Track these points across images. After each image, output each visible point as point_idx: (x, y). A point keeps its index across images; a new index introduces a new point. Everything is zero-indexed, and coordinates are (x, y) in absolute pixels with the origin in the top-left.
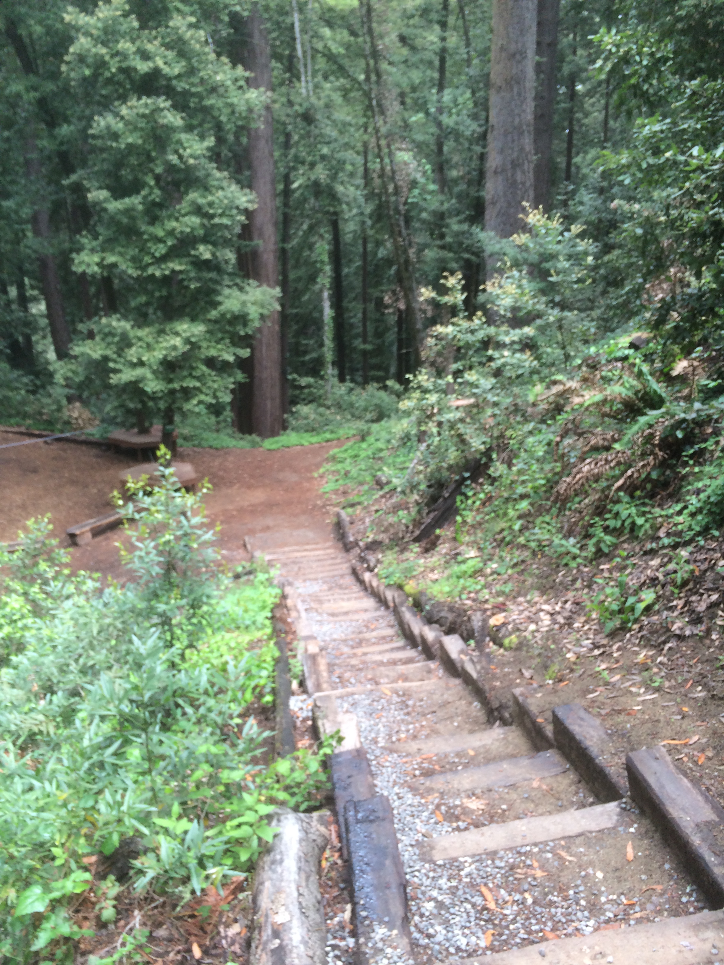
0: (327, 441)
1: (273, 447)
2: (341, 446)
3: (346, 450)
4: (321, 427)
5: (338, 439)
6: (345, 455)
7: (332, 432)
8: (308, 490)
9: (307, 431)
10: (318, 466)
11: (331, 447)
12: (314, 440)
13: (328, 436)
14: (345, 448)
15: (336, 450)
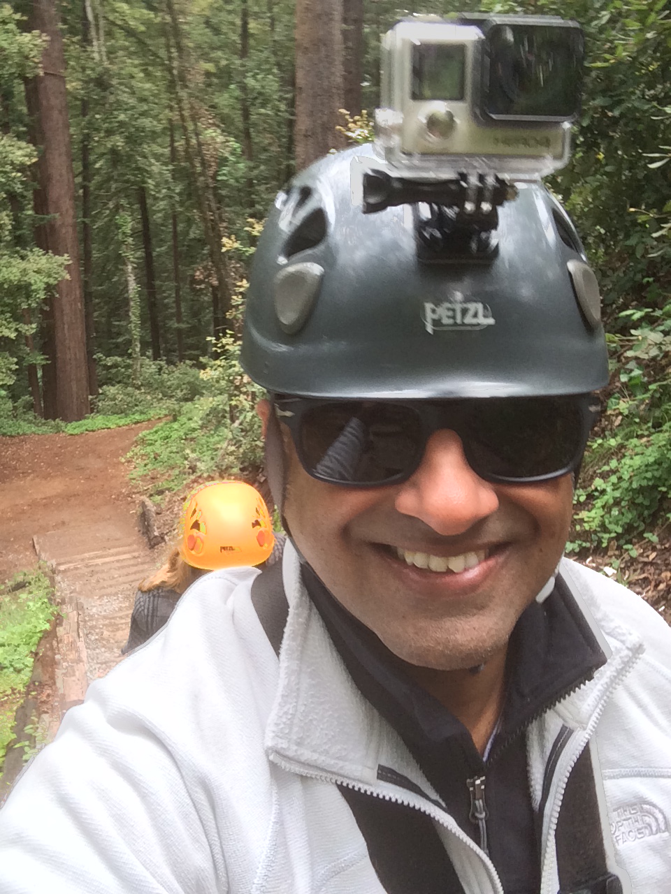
0: (137, 423)
1: (76, 431)
2: (151, 428)
3: (156, 432)
4: (130, 408)
5: (149, 420)
6: (156, 437)
7: (142, 413)
8: (113, 477)
9: (114, 413)
10: (125, 450)
11: (141, 429)
12: (122, 422)
13: (137, 417)
14: (155, 429)
15: (145, 432)
